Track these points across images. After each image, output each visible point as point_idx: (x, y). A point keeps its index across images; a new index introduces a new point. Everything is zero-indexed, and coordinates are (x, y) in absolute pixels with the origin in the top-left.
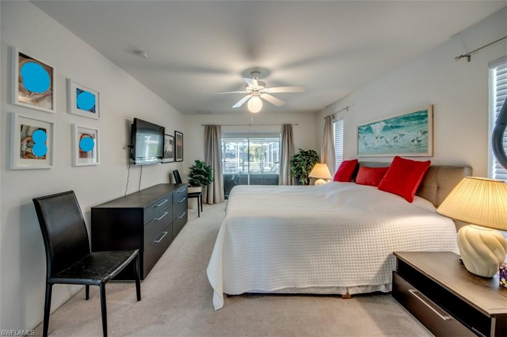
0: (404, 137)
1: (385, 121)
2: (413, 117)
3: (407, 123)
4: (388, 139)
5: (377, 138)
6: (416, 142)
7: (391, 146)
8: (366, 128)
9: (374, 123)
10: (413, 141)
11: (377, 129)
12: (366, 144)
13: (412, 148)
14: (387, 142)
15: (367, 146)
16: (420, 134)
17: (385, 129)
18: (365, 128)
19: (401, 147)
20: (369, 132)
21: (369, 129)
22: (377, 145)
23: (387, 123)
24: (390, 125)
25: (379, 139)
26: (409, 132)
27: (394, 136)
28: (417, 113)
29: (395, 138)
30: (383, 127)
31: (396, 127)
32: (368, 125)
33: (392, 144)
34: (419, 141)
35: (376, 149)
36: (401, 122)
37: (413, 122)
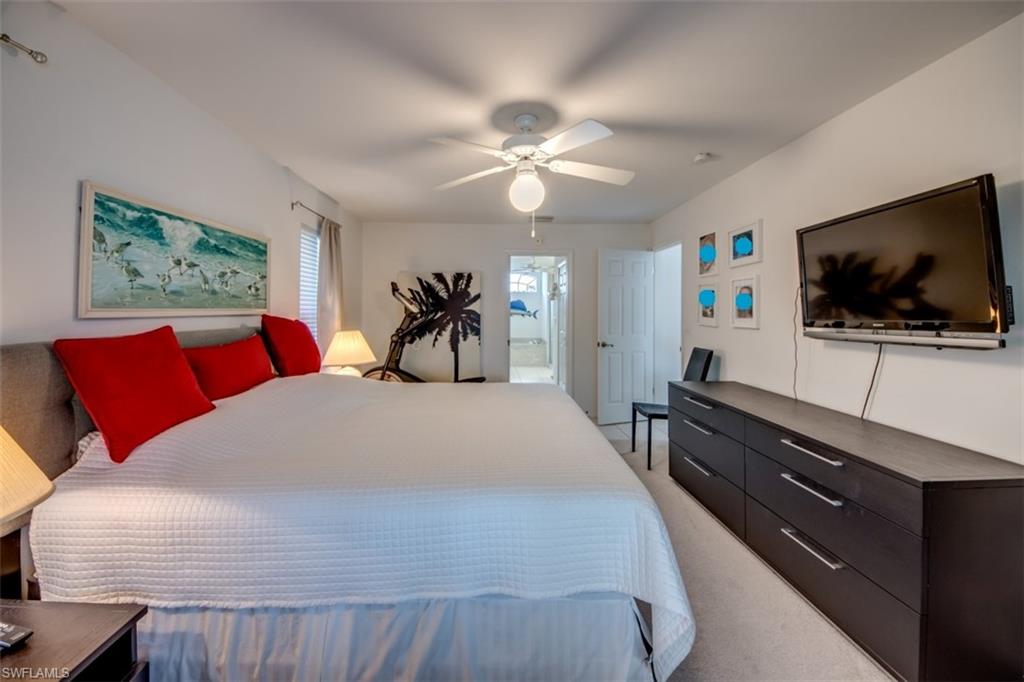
1: (202, 225)
2: (251, 245)
3: (242, 253)
4: (209, 275)
5: (178, 263)
6: (253, 289)
7: (214, 292)
8: (137, 214)
9: (170, 217)
10: (250, 287)
12: (136, 273)
13: (248, 300)
14: (206, 282)
15: (139, 281)
17: (201, 246)
18: (131, 215)
19: (233, 296)
20: (150, 236)
21: (148, 224)
22: (175, 284)
23: (206, 233)
24: (213, 242)
25: (184, 266)
26: (246, 271)
27: (222, 270)
29: (223, 274)
30: (197, 239)
31: (226, 252)
32: (148, 211)
33: (217, 287)
34: (257, 289)
35: (174, 293)
36: (233, 245)
37: (250, 254)
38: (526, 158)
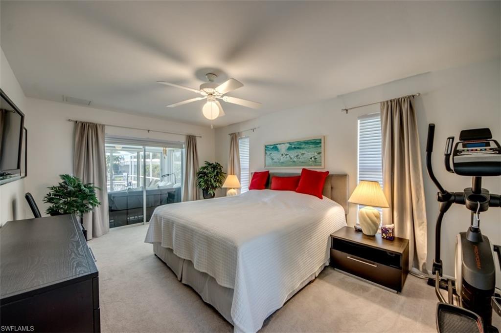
0: (304, 155)
1: (289, 143)
2: (311, 142)
3: (306, 146)
4: (292, 157)
5: (283, 155)
6: (313, 159)
7: (294, 162)
8: (272, 146)
9: (280, 144)
10: (311, 158)
11: (283, 148)
12: (273, 159)
13: (311, 163)
14: (291, 159)
15: (274, 161)
16: (316, 154)
17: (289, 149)
18: (272, 147)
19: (302, 162)
20: (276, 150)
21: (275, 148)
22: (282, 160)
23: (290, 144)
24: (293, 146)
25: (284, 155)
26: (308, 152)
27: (297, 154)
28: (314, 140)
29: (298, 155)
30: (287, 147)
31: (298, 148)
32: (275, 145)
33: (295, 160)
34: (315, 159)
35: (282, 163)
36: (302, 145)
37: (311, 146)
38: (211, 94)
